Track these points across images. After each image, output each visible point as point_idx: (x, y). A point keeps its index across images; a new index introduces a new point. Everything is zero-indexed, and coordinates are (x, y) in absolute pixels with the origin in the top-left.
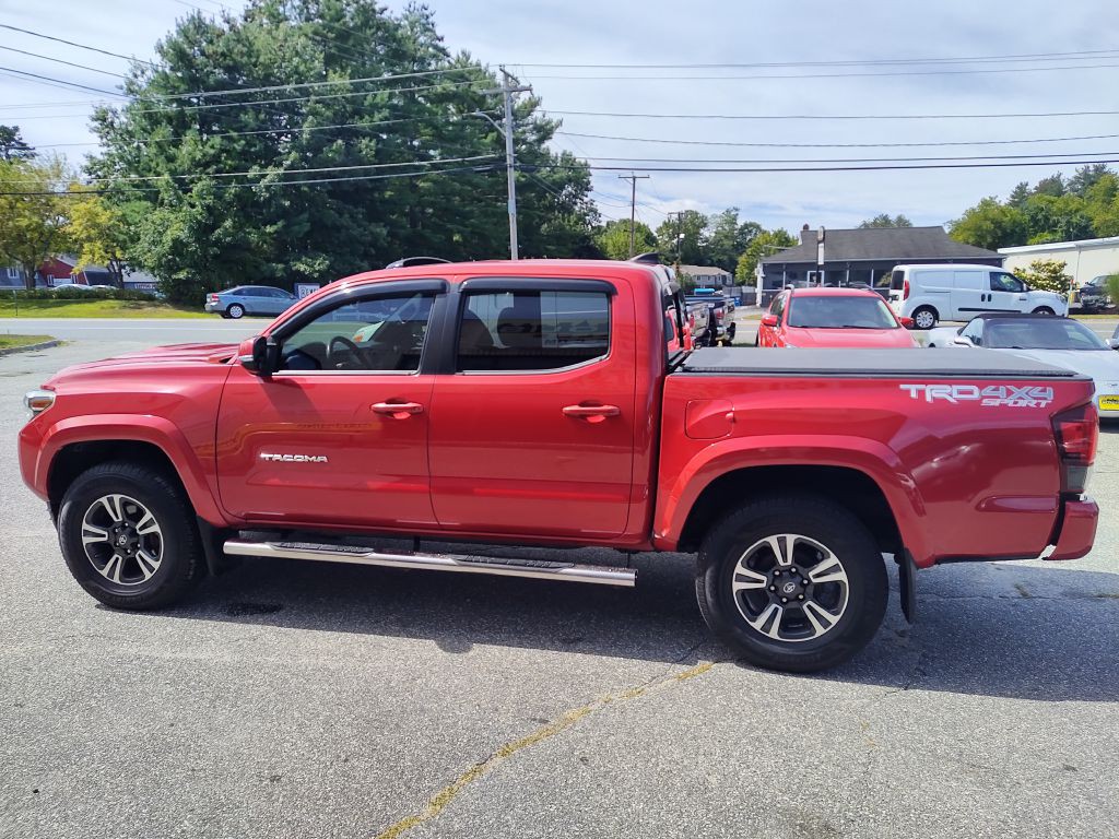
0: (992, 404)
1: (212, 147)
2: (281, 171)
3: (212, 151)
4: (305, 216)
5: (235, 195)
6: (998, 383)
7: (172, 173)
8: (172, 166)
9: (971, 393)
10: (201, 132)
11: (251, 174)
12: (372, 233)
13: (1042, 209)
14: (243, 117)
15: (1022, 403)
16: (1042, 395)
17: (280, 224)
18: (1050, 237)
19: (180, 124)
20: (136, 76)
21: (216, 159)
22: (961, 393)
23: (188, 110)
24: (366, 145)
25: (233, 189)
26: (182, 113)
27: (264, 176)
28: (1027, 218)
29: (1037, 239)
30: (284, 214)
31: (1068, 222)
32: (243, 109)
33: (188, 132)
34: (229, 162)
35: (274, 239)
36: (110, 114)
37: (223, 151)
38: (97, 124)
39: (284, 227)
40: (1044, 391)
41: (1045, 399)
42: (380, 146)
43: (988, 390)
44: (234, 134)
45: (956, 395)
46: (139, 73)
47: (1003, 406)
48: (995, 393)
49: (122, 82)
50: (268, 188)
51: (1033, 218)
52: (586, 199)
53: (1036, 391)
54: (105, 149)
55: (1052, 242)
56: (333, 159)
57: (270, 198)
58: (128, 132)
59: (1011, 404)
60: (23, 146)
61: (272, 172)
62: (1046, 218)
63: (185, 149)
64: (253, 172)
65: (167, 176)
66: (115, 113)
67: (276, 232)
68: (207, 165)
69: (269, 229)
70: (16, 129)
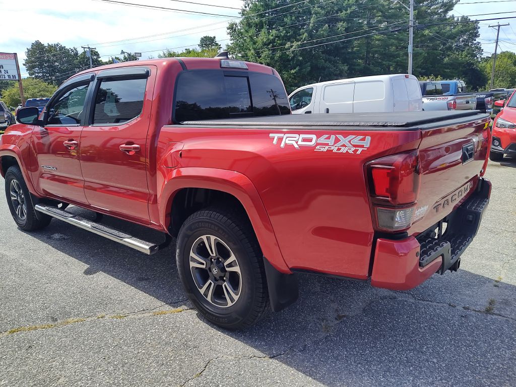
0: (322, 149)
1: (272, 36)
2: (300, 43)
3: (272, 38)
4: (309, 63)
5: (280, 57)
6: (330, 133)
7: (255, 49)
8: (255, 46)
9: (310, 140)
10: (268, 29)
11: (287, 46)
12: (340, 69)
14: (285, 20)
15: (344, 150)
16: (361, 143)
17: (297, 69)
19: (260, 26)
20: (246, 7)
21: (273, 41)
22: (304, 140)
23: (264, 19)
24: (341, 26)
25: (278, 54)
26: (261, 21)
27: (292, 46)
30: (300, 64)
32: (285, 16)
33: (263, 30)
34: (279, 42)
35: (294, 76)
36: (234, 26)
37: (276, 37)
38: (229, 31)
39: (299, 70)
40: (363, 139)
41: (362, 146)
42: (349, 25)
43: (322, 140)
44: (281, 28)
45: (300, 143)
46: (247, 5)
47: (330, 151)
48: (327, 141)
49: (240, 11)
50: (293, 52)
52: (475, 42)
53: (356, 140)
54: (232, 42)
56: (323, 34)
57: (294, 57)
58: (241, 33)
59: (335, 151)
60: (217, 44)
61: (295, 44)
63: (260, 38)
64: (288, 45)
65: (252, 51)
66: (236, 25)
67: (295, 72)
68: (269, 44)
69: (293, 71)
70: (215, 37)
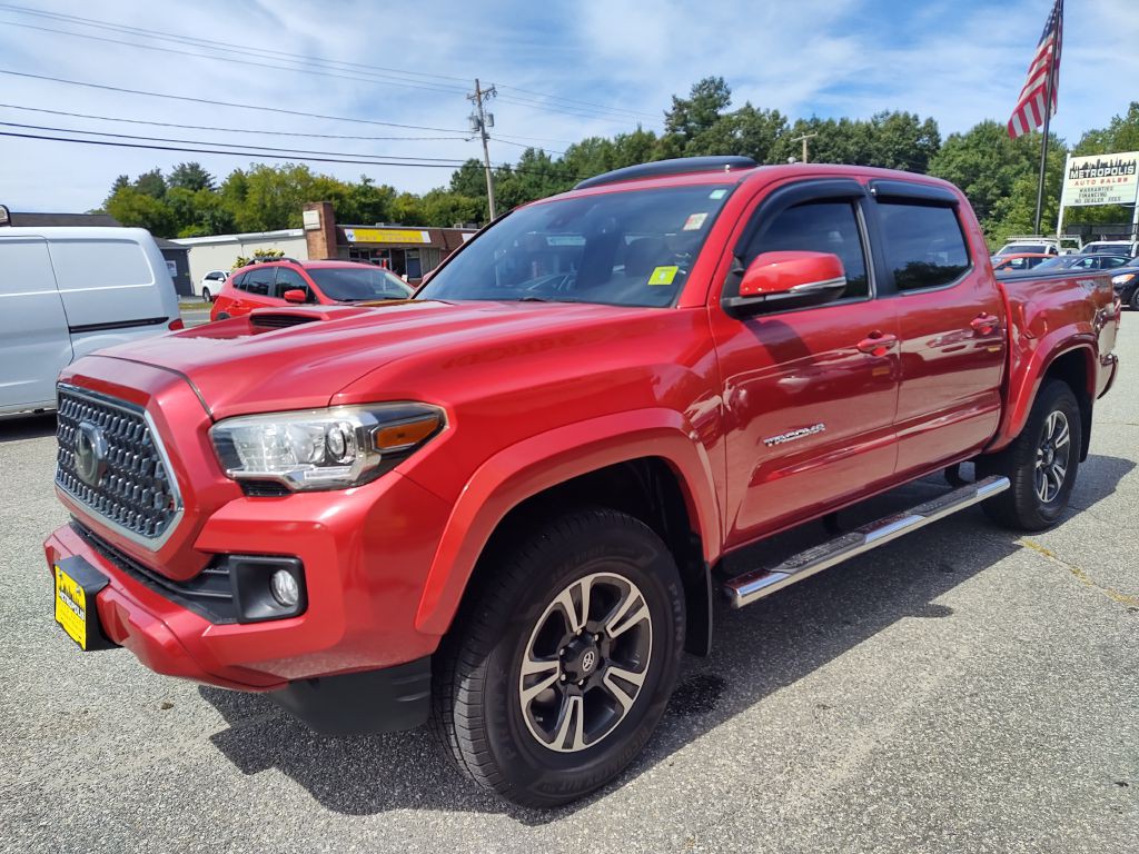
13: (185, 202)
18: (199, 230)
28: (172, 210)
29: (186, 232)
31: (213, 217)
51: (178, 211)
55: (203, 235)
62: (191, 213)
